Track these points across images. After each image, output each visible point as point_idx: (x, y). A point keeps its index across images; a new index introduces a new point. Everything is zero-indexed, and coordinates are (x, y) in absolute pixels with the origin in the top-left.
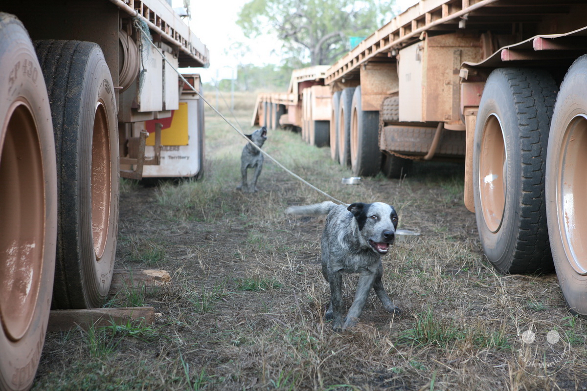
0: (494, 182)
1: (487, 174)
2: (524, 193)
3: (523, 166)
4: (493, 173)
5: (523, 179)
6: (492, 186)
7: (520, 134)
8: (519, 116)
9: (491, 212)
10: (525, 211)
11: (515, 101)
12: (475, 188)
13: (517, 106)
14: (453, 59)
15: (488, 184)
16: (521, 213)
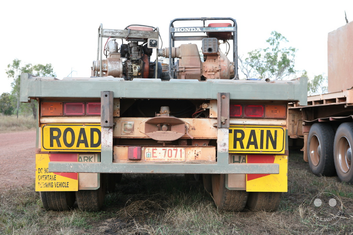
0: (314, 153)
1: (312, 151)
2: (326, 155)
3: (325, 148)
4: (314, 151)
5: (326, 152)
6: (313, 154)
7: (324, 140)
8: (324, 136)
9: (314, 161)
10: (326, 160)
11: (322, 132)
12: (308, 154)
13: (323, 133)
14: (292, 117)
15: (312, 153)
16: (325, 160)
